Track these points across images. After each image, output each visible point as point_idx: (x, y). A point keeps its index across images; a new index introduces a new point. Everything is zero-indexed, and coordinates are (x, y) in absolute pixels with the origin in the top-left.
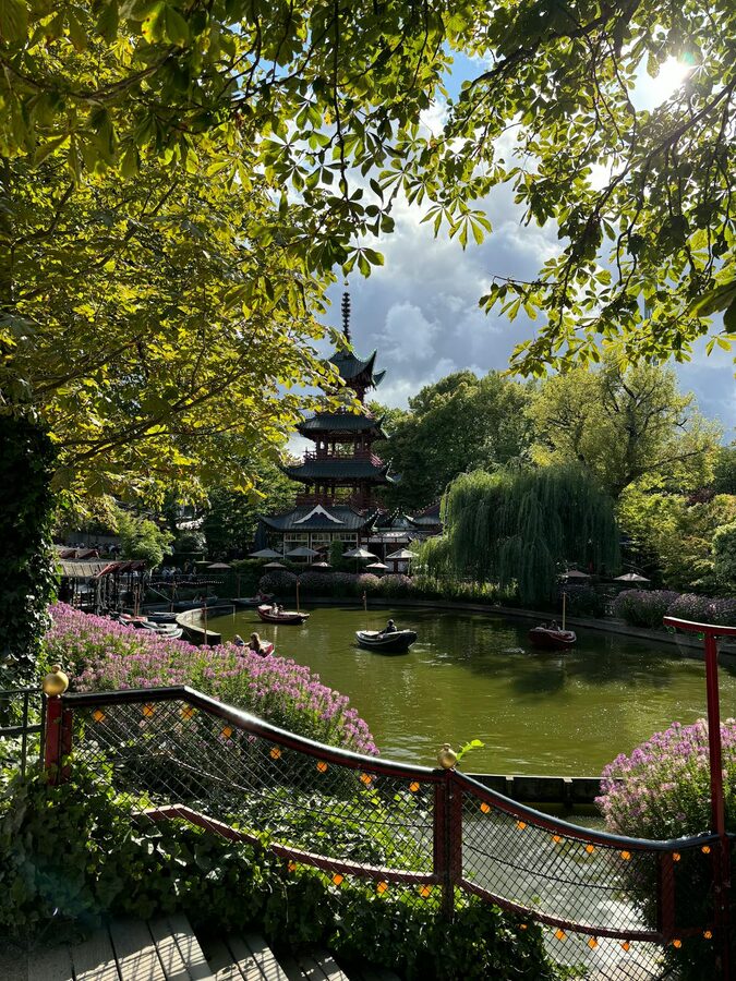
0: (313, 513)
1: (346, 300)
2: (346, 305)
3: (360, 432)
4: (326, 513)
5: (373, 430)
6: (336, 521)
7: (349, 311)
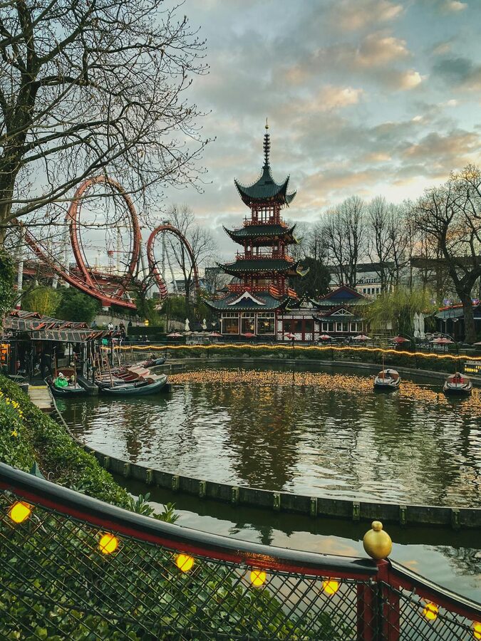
0: (242, 297)
1: (267, 140)
2: (267, 143)
3: (277, 238)
4: (251, 297)
5: (287, 236)
6: (259, 303)
7: (268, 148)
